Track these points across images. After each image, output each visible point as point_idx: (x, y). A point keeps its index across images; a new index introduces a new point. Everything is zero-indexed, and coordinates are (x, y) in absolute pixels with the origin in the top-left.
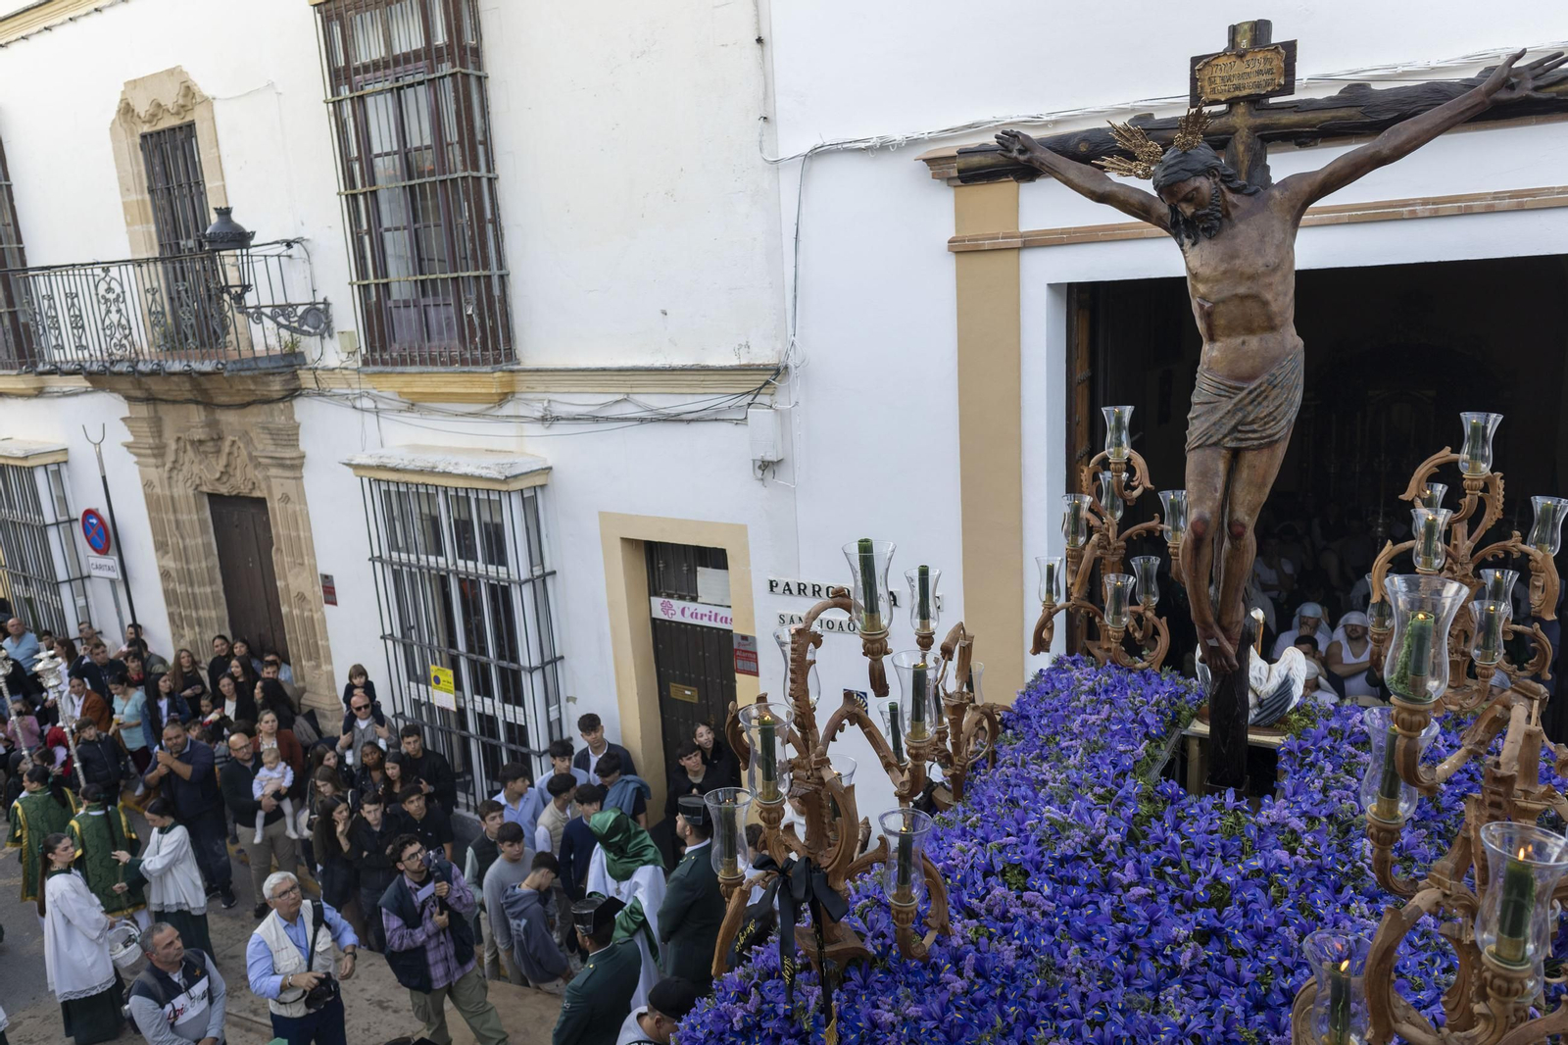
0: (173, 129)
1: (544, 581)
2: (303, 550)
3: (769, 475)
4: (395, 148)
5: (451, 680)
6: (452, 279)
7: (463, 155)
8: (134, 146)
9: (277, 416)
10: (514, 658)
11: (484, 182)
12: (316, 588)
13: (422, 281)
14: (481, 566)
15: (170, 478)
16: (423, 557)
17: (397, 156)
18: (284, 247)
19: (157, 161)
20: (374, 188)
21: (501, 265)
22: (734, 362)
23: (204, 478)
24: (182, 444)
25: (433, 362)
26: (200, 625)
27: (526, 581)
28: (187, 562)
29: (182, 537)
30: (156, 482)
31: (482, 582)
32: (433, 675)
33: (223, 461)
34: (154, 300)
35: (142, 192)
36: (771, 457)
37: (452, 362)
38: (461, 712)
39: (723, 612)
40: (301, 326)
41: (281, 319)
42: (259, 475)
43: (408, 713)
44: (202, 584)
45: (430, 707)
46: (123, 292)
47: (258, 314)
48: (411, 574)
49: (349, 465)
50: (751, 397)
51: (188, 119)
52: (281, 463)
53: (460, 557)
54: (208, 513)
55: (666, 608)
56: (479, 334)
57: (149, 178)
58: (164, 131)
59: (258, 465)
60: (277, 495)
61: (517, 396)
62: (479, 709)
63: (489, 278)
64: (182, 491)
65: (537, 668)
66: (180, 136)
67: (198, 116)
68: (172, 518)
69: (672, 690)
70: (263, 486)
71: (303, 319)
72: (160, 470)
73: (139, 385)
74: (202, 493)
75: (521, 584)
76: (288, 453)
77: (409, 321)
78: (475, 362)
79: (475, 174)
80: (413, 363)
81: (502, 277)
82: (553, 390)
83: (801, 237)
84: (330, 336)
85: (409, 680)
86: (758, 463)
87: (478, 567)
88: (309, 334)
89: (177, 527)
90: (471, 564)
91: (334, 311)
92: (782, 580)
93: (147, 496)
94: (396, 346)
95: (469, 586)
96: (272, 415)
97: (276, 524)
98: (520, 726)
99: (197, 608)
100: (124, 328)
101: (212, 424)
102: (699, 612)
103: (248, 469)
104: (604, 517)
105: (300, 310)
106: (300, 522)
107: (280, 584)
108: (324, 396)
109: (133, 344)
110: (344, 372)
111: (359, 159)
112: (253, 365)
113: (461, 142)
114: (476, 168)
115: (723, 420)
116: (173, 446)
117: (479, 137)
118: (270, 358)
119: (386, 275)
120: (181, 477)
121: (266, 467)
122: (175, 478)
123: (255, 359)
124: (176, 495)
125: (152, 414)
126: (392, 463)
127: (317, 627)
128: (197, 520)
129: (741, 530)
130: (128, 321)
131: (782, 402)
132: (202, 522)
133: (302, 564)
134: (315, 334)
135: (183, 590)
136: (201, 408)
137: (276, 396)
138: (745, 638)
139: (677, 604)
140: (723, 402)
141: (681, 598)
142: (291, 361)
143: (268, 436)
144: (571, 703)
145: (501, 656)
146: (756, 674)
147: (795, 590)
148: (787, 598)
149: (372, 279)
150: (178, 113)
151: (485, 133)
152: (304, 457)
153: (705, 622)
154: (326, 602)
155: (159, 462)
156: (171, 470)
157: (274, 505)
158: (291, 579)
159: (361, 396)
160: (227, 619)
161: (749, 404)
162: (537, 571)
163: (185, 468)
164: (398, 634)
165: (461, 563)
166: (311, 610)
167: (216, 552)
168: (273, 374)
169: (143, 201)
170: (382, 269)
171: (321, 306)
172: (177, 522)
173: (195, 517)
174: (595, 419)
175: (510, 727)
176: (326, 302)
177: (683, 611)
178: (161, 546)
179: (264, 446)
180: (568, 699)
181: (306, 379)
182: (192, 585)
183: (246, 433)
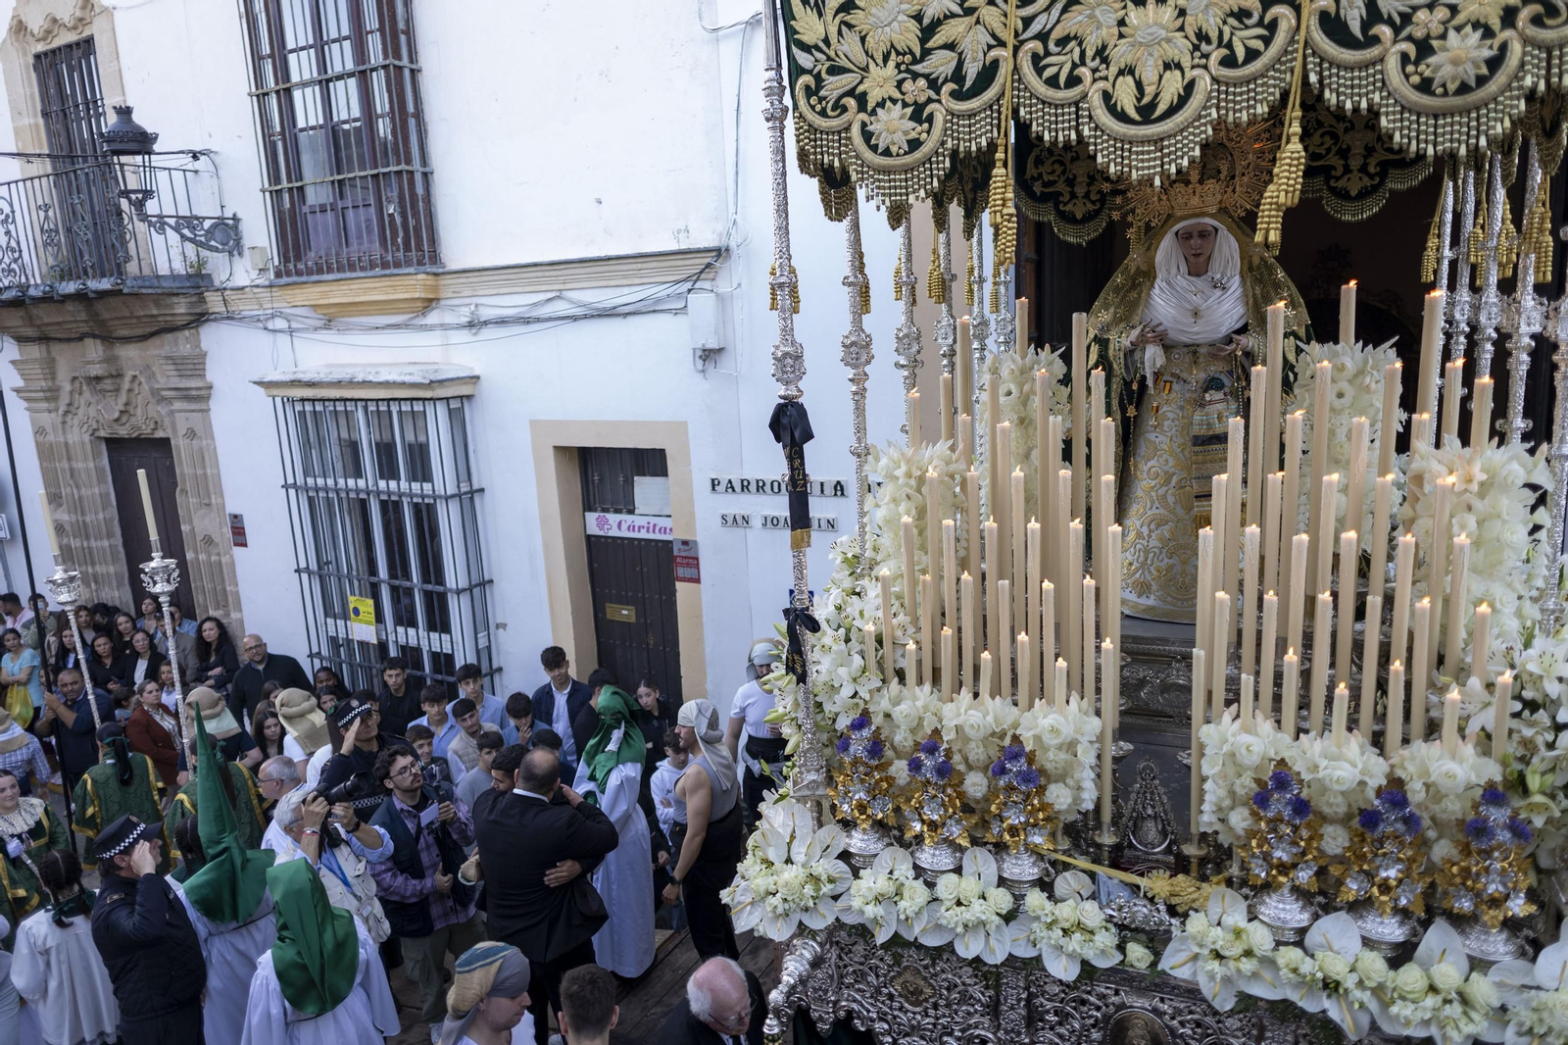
0: (69, 46)
1: (472, 499)
2: (209, 488)
3: (710, 366)
4: (311, 42)
5: (372, 610)
6: (372, 176)
7: (384, 44)
8: (27, 66)
9: (180, 345)
10: (440, 580)
11: (407, 73)
12: (225, 530)
13: (339, 181)
14: (404, 485)
15: (64, 423)
16: (341, 482)
17: (312, 51)
18: (189, 158)
19: (51, 83)
20: (288, 85)
21: (424, 161)
22: (674, 247)
23: (101, 420)
24: (77, 385)
25: (352, 267)
26: (96, 582)
27: (453, 496)
28: (83, 514)
29: (77, 487)
30: (49, 429)
31: (405, 501)
32: (351, 606)
33: (123, 399)
34: (47, 218)
35: (36, 116)
36: (712, 344)
37: (373, 266)
38: (383, 646)
39: (662, 522)
40: (208, 240)
41: (186, 232)
42: (163, 410)
43: (325, 652)
44: (99, 537)
45: (349, 642)
46: (13, 212)
47: (160, 224)
48: (329, 502)
49: (259, 383)
50: (689, 285)
51: (86, 34)
52: (186, 395)
53: (382, 478)
54: (105, 461)
55: (601, 524)
56: (401, 234)
57: (42, 100)
58: (59, 49)
59: (162, 400)
60: (182, 430)
61: (442, 303)
62: (402, 641)
63: (411, 173)
64: (77, 436)
65: (464, 590)
66: (77, 53)
67: (97, 30)
68: (66, 466)
69: (608, 611)
70: (167, 422)
71: (210, 233)
72: (53, 415)
73: (30, 321)
74: (99, 438)
75: (447, 498)
76: (193, 383)
77: (326, 228)
78: (397, 265)
79: (397, 63)
80: (330, 270)
81: (425, 175)
82: (481, 293)
83: (742, 109)
84: (240, 254)
85: (326, 616)
86: (699, 353)
87: (403, 485)
88: (216, 250)
89: (72, 476)
90: (393, 484)
91: (244, 227)
92: (724, 478)
93: (38, 444)
94: (312, 254)
95: (391, 509)
96: (176, 344)
97: (181, 463)
98: (446, 655)
99: (93, 564)
100: (13, 251)
101: (110, 360)
102: (637, 524)
103: (150, 407)
104: (534, 424)
105: (207, 224)
106: (207, 458)
107: (185, 528)
108: (232, 319)
109: (23, 268)
110: (256, 290)
111: (272, 56)
112: (156, 283)
113: (381, 29)
114: (398, 56)
115: (661, 311)
116: (67, 387)
117: (401, 25)
118: (174, 277)
119: (300, 178)
120: (76, 422)
121: (169, 401)
122: (69, 422)
123: (158, 277)
124: (70, 442)
125: (45, 355)
126: (306, 377)
127: (225, 571)
128: (94, 468)
129: (680, 428)
130: (18, 243)
131: (724, 285)
132: (99, 470)
133: (208, 505)
134: (223, 251)
135: (78, 545)
136: (98, 342)
137: (181, 321)
138: (685, 543)
139: (613, 518)
140: (661, 291)
141: (618, 511)
142: (198, 282)
143: (172, 367)
144: (501, 630)
145: (426, 579)
146: (697, 581)
147: (738, 488)
148: (731, 497)
149: (285, 184)
150: (75, 28)
151: (407, 22)
152: (211, 387)
153: (643, 535)
154: (236, 544)
155: (52, 406)
156: (66, 413)
157: (180, 444)
158: (196, 522)
159: (273, 316)
160: (126, 575)
161: (689, 291)
162: (465, 488)
163: (81, 412)
164: (314, 566)
165: (382, 484)
166: (219, 554)
167: (114, 503)
168: (177, 295)
169: (37, 125)
170: (294, 171)
171: (231, 222)
172: (72, 470)
173: (92, 465)
174: (526, 321)
175: (436, 657)
176: (235, 218)
177: (620, 524)
178: (54, 499)
179: (167, 378)
180: (498, 626)
181: (214, 302)
182: (88, 538)
183: (148, 367)
